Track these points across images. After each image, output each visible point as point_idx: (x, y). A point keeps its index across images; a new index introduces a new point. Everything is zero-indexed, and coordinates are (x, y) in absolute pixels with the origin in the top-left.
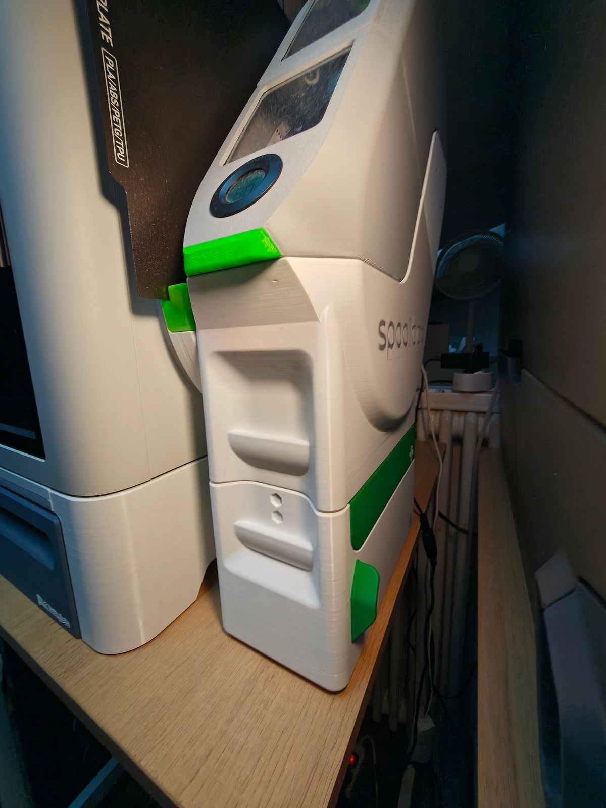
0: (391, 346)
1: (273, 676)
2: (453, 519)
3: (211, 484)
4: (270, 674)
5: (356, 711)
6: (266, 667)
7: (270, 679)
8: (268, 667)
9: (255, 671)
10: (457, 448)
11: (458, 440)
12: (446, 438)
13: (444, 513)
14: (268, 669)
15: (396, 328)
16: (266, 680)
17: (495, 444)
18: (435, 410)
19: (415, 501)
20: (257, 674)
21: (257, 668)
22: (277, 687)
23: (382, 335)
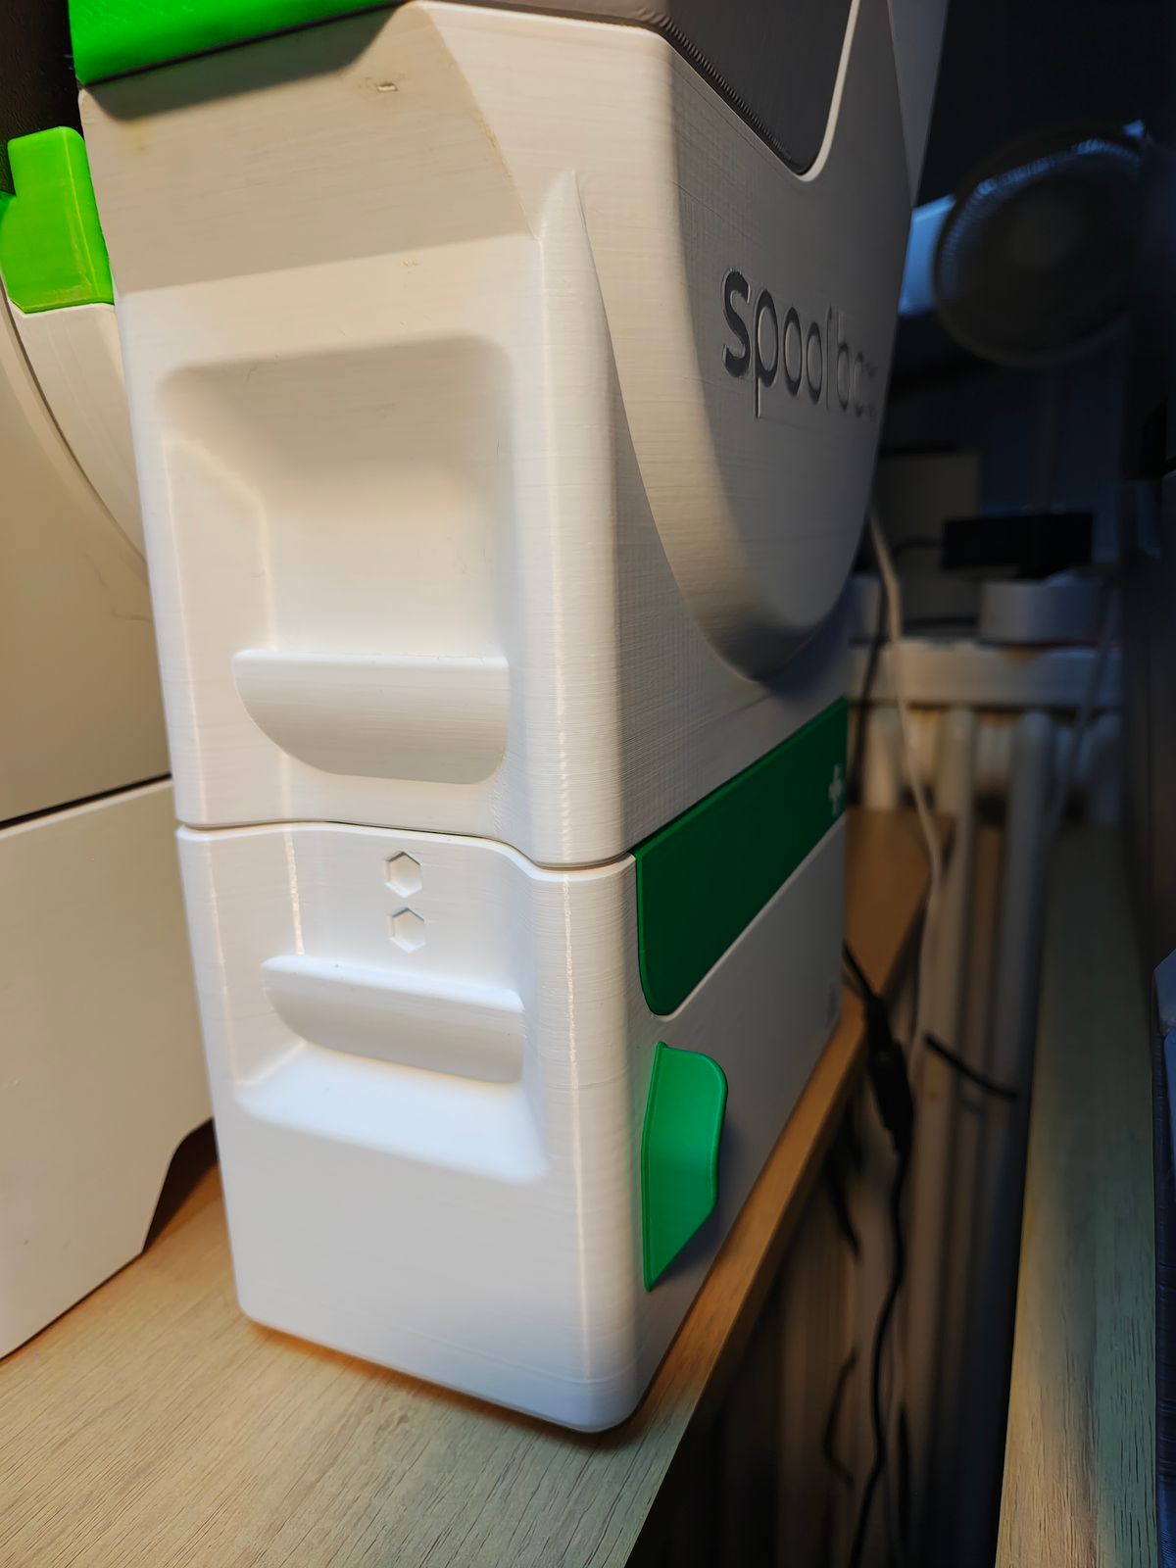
0: (767, 376)
1: (403, 1419)
2: (974, 1060)
3: (183, 834)
4: (393, 1414)
5: (657, 1474)
6: (381, 1398)
7: (391, 1427)
8: (385, 1400)
9: (346, 1411)
10: (990, 837)
11: (990, 807)
12: (954, 799)
13: (945, 1035)
14: (387, 1404)
15: (781, 322)
16: (381, 1428)
17: (1105, 810)
18: (922, 707)
19: (849, 957)
20: (352, 1419)
21: (350, 1405)
22: (414, 1445)
23: (735, 322)
